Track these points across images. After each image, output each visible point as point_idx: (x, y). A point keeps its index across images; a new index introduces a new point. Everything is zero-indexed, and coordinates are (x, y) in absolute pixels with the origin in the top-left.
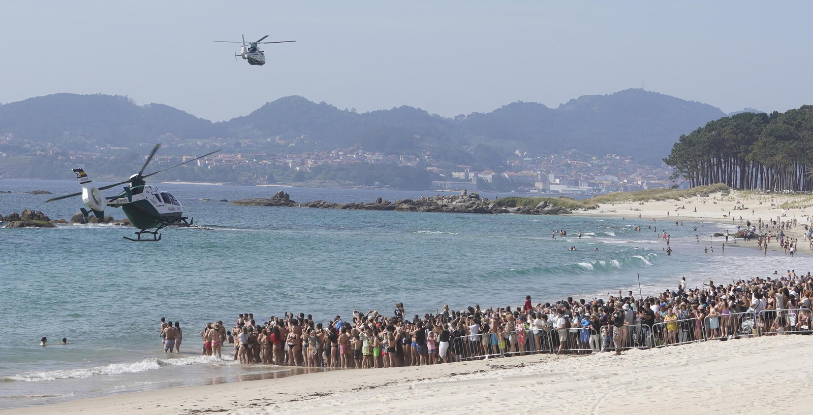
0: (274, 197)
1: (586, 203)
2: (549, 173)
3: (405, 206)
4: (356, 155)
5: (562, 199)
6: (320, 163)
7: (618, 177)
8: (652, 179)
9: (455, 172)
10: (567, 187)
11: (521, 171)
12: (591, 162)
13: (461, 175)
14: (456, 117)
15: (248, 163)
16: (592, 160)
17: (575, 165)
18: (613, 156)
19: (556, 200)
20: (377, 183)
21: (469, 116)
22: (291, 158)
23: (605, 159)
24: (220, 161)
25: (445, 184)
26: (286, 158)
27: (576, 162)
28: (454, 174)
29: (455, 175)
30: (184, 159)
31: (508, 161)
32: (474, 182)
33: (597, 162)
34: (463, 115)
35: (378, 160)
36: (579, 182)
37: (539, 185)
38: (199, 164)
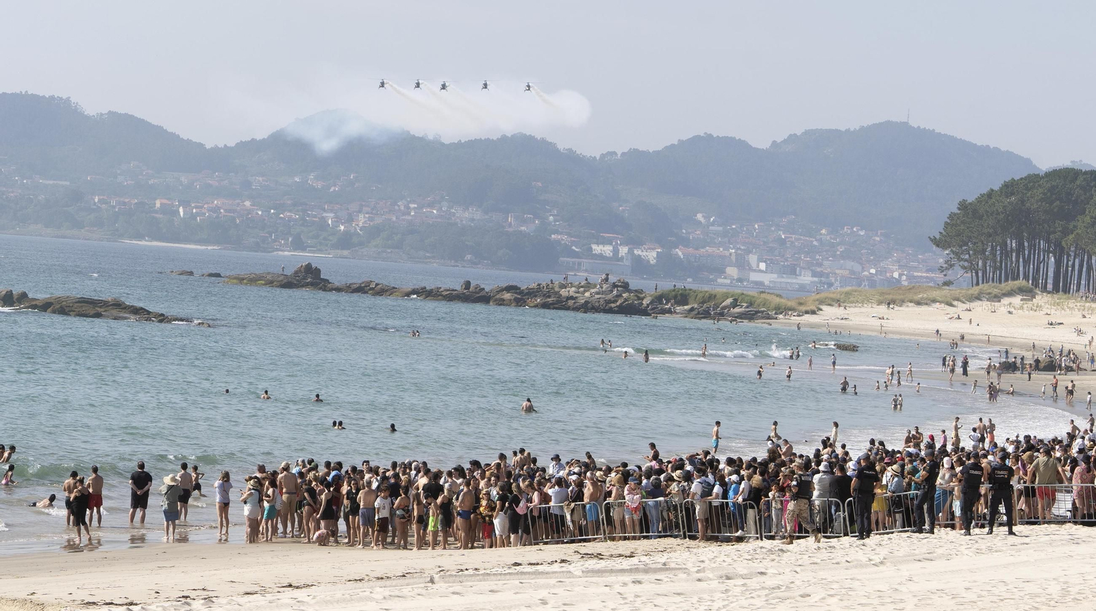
0: (296, 272)
1: (801, 304)
2: (749, 252)
3: (507, 296)
4: (437, 211)
5: (763, 296)
6: (378, 220)
7: (861, 264)
8: (916, 269)
9: (598, 244)
10: (778, 277)
11: (703, 247)
12: (818, 237)
13: (607, 250)
14: (603, 156)
15: (262, 215)
16: (821, 234)
17: (792, 242)
18: (855, 229)
19: (754, 297)
20: (469, 257)
21: (623, 154)
22: (331, 211)
23: (841, 234)
24: (216, 210)
25: (579, 264)
26: (324, 210)
27: (793, 236)
28: (594, 247)
29: (597, 249)
30: (158, 205)
31: (684, 231)
32: (627, 263)
33: (828, 238)
34: (615, 153)
35: (472, 220)
36: (798, 269)
37: (732, 271)
38: (182, 214)
